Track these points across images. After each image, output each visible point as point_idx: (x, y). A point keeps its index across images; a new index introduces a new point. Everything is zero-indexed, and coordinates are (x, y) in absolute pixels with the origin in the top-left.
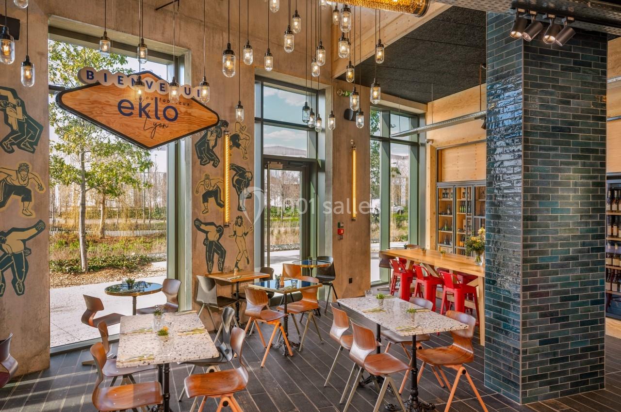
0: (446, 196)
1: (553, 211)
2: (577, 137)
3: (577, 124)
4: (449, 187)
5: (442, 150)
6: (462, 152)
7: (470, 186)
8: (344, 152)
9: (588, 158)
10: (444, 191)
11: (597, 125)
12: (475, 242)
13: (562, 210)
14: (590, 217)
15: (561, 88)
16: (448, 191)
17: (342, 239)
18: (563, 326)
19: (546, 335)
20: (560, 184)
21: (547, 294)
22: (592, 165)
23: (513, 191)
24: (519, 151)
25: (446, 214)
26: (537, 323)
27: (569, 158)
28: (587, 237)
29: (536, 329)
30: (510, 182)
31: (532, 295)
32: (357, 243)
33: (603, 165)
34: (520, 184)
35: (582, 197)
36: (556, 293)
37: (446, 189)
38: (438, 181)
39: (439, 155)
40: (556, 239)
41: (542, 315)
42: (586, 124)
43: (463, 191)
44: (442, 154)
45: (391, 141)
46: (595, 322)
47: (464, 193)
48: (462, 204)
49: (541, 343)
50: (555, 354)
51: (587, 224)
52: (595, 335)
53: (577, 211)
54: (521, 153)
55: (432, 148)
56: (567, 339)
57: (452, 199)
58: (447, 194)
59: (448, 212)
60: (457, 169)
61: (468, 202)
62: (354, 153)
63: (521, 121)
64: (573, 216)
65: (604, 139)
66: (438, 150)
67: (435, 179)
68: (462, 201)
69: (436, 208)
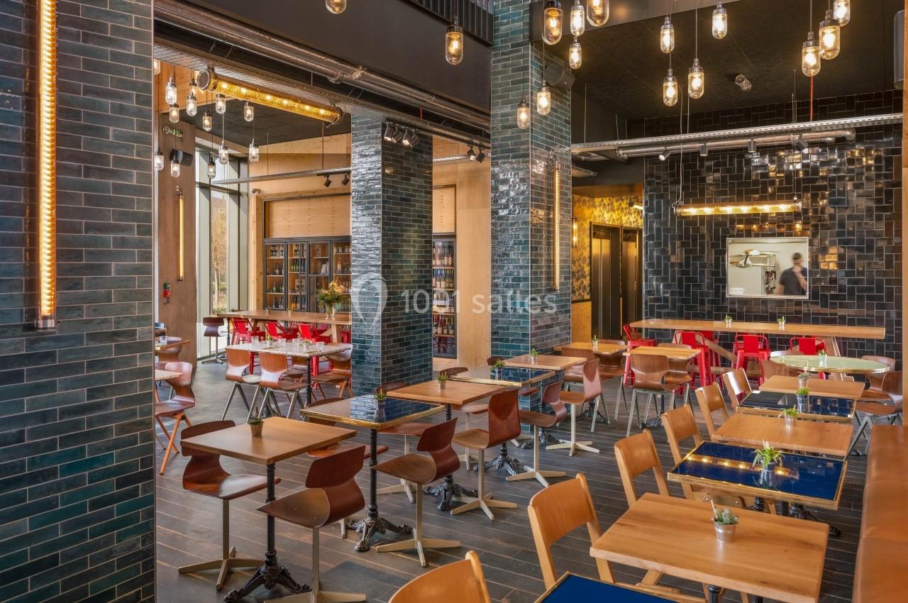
0: (274, 253)
1: (402, 261)
2: (414, 206)
3: (414, 196)
4: (278, 244)
5: (269, 202)
6: (294, 206)
7: (303, 243)
8: (170, 200)
9: (421, 222)
10: (272, 248)
11: (427, 197)
12: (327, 295)
13: (407, 262)
14: (423, 266)
15: (405, 168)
16: (277, 248)
17: (168, 302)
18: (407, 349)
19: (397, 356)
20: (405, 241)
21: (397, 325)
22: (423, 227)
23: (374, 246)
24: (378, 214)
25: (274, 274)
26: (392, 347)
27: (410, 222)
28: (420, 282)
29: (390, 352)
30: (372, 239)
31: (388, 326)
32: (183, 308)
33: (431, 227)
34: (380, 241)
35: (418, 252)
36: (403, 324)
37: (274, 246)
38: (265, 237)
39: (265, 208)
40: (402, 283)
41: (395, 341)
42: (419, 196)
43: (295, 248)
44: (269, 206)
45: (211, 188)
46: (427, 346)
47: (296, 251)
48: (295, 262)
49: (394, 362)
50: (402, 371)
51: (421, 271)
52: (427, 356)
53: (415, 262)
54: (381, 217)
55: (258, 199)
56: (409, 359)
57: (282, 257)
58: (276, 251)
59: (277, 271)
60: (288, 224)
61: (301, 259)
62: (181, 201)
63: (380, 192)
64: (412, 266)
65: (431, 208)
66: (265, 202)
67: (262, 234)
68: (294, 259)
69: (263, 268)
